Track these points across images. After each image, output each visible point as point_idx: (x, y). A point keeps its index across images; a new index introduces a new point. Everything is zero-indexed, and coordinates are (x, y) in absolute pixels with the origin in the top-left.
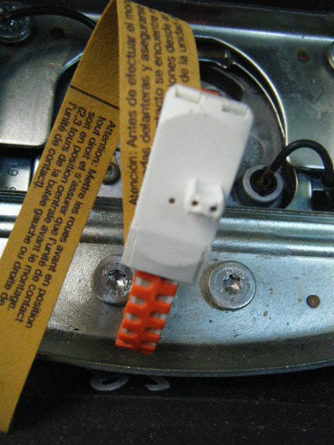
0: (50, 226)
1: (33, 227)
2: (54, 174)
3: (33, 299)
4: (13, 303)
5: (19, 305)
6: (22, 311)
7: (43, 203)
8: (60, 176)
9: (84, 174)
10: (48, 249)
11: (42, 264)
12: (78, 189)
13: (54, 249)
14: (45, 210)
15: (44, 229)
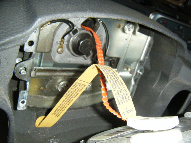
0: (66, 103)
1: (62, 103)
2: (69, 94)
3: (59, 114)
4: (55, 114)
5: (56, 114)
6: (56, 115)
7: (65, 99)
8: (71, 95)
9: (76, 94)
10: (64, 106)
11: (62, 108)
12: (74, 97)
13: (62, 105)
14: (65, 100)
15: (64, 103)
